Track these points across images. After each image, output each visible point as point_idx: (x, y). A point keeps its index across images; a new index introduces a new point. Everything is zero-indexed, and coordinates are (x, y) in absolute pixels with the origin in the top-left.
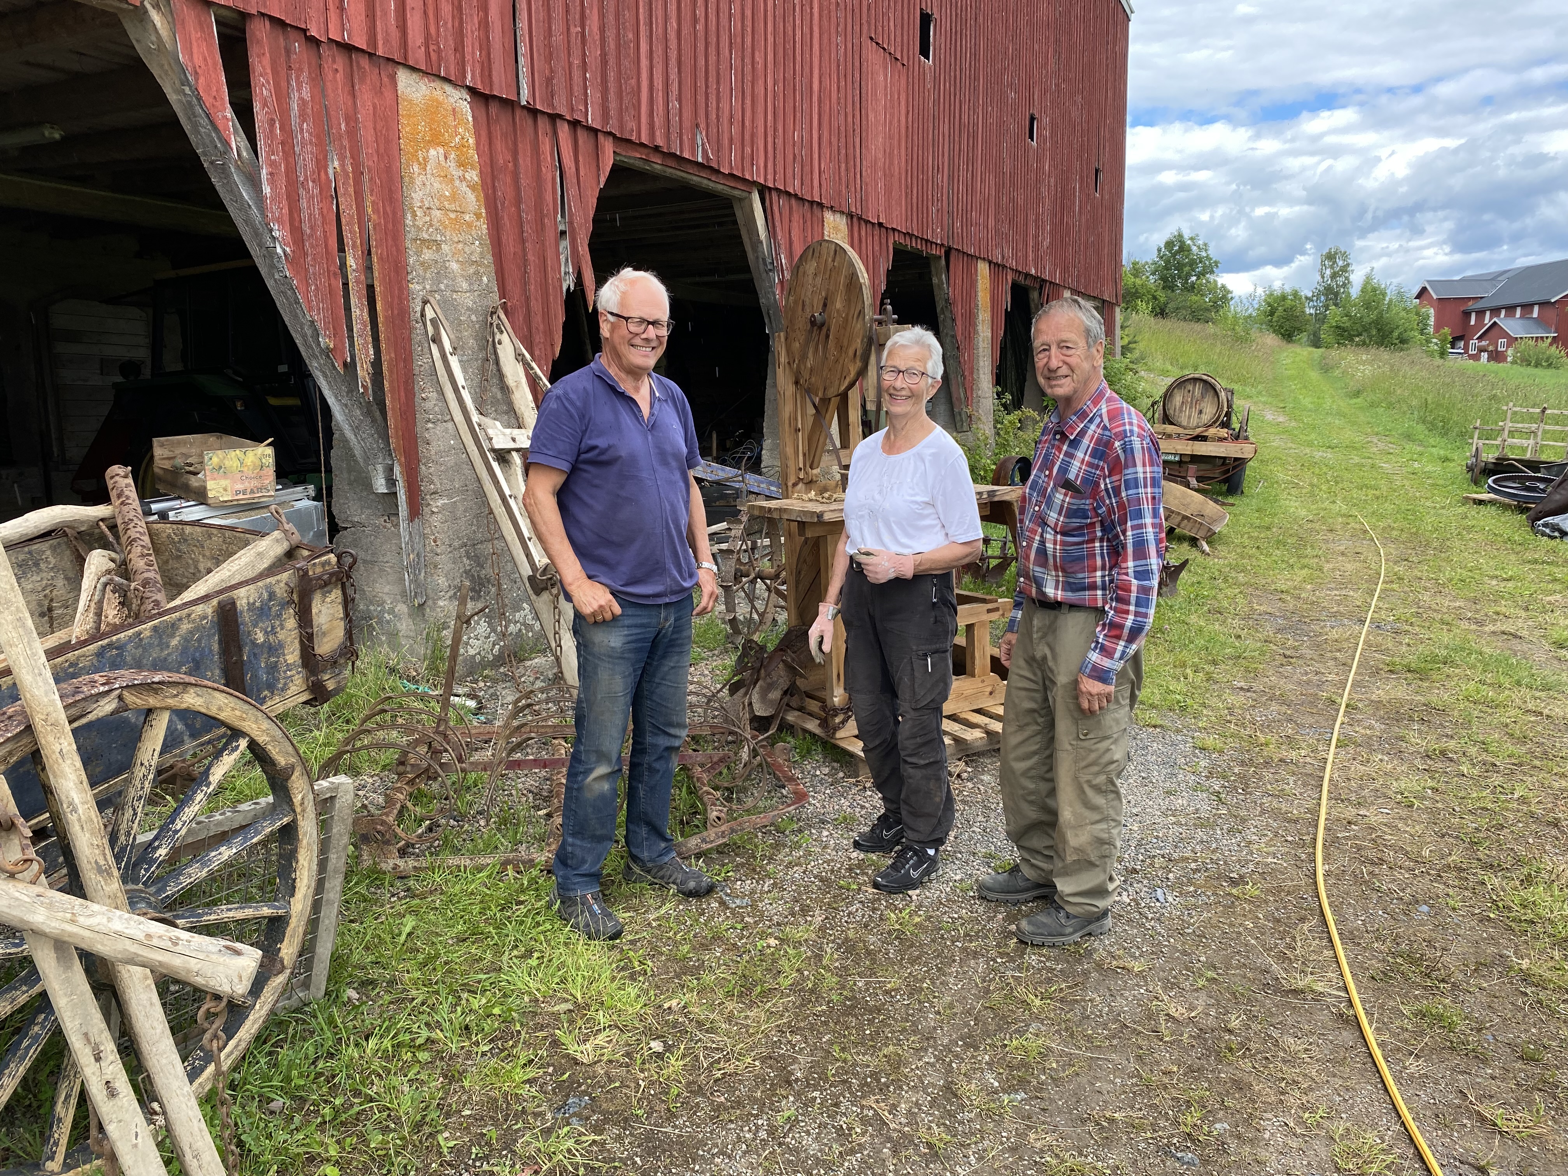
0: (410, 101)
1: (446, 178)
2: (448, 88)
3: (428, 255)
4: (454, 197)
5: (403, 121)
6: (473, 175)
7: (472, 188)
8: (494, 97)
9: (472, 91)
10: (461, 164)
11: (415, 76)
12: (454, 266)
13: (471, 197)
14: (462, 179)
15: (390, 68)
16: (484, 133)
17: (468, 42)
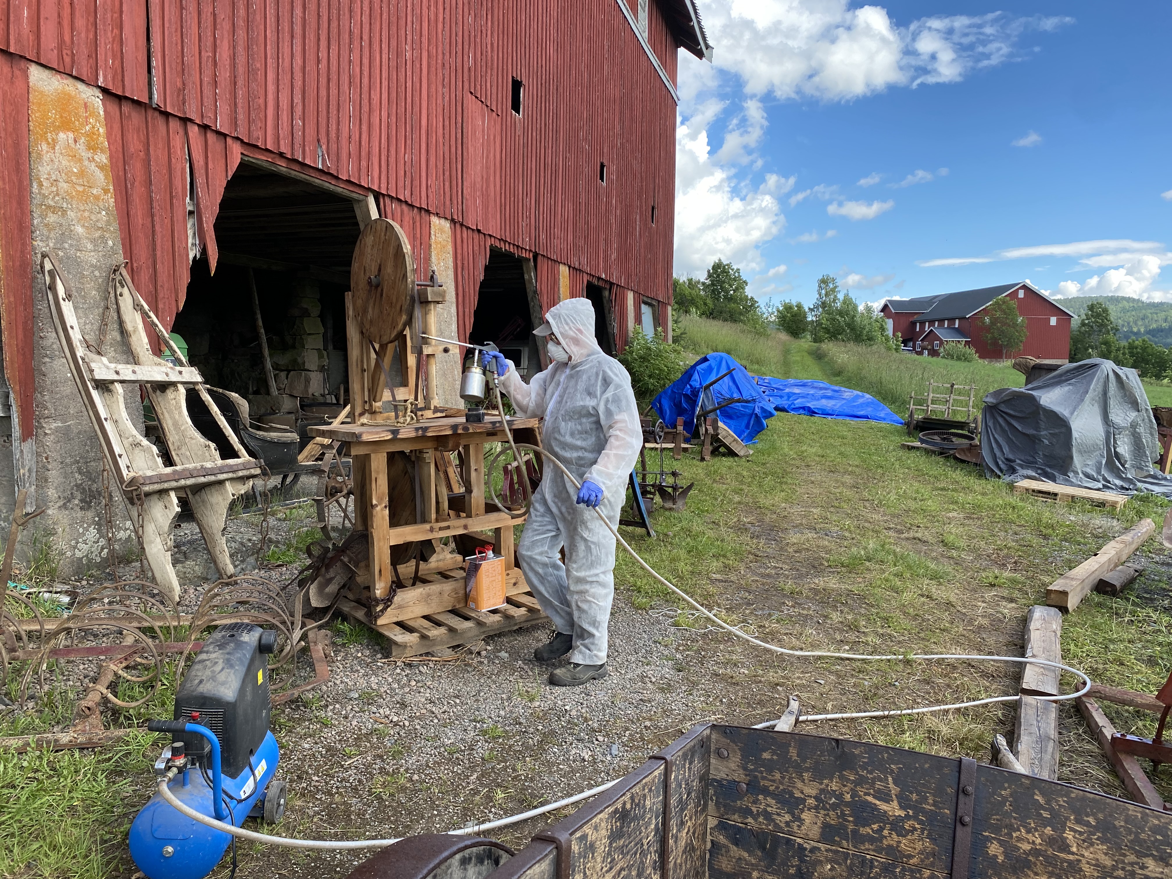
0: (41, 93)
1: (75, 157)
2: (81, 86)
3: (52, 218)
4: (82, 173)
5: (33, 107)
6: (103, 158)
7: (101, 168)
8: (126, 98)
9: (105, 91)
10: (92, 147)
11: (47, 72)
12: (80, 230)
13: (100, 177)
14: (91, 160)
15: (23, 64)
16: (117, 126)
17: (101, 51)
